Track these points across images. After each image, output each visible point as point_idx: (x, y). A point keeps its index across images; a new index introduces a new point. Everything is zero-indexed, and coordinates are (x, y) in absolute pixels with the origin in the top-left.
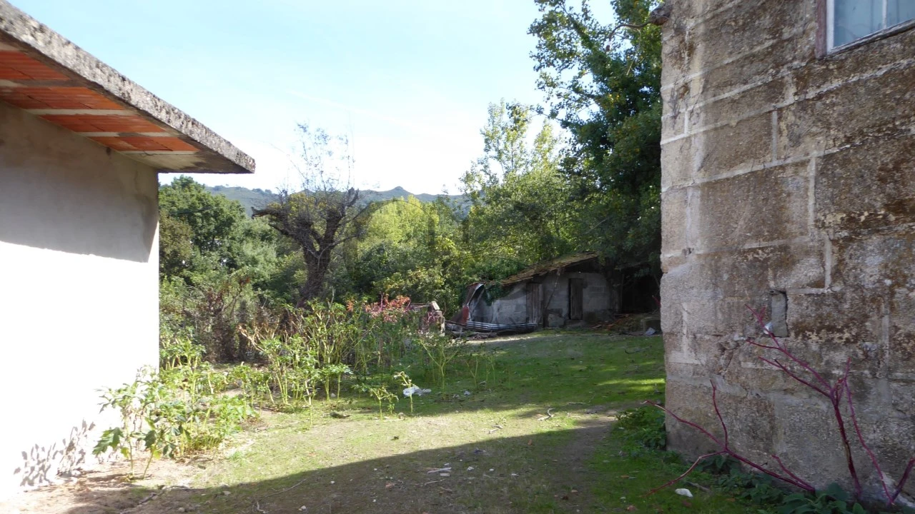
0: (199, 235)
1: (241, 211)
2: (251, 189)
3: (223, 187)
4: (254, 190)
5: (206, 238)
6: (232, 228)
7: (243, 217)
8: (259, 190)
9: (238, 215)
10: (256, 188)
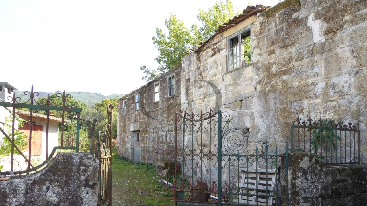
0: (70, 115)
1: (85, 106)
2: (93, 93)
3: (82, 92)
4: (94, 93)
5: (72, 116)
6: (82, 112)
7: (86, 108)
8: (96, 93)
9: (84, 108)
10: (95, 93)
